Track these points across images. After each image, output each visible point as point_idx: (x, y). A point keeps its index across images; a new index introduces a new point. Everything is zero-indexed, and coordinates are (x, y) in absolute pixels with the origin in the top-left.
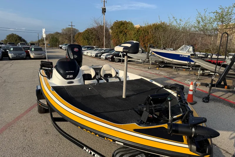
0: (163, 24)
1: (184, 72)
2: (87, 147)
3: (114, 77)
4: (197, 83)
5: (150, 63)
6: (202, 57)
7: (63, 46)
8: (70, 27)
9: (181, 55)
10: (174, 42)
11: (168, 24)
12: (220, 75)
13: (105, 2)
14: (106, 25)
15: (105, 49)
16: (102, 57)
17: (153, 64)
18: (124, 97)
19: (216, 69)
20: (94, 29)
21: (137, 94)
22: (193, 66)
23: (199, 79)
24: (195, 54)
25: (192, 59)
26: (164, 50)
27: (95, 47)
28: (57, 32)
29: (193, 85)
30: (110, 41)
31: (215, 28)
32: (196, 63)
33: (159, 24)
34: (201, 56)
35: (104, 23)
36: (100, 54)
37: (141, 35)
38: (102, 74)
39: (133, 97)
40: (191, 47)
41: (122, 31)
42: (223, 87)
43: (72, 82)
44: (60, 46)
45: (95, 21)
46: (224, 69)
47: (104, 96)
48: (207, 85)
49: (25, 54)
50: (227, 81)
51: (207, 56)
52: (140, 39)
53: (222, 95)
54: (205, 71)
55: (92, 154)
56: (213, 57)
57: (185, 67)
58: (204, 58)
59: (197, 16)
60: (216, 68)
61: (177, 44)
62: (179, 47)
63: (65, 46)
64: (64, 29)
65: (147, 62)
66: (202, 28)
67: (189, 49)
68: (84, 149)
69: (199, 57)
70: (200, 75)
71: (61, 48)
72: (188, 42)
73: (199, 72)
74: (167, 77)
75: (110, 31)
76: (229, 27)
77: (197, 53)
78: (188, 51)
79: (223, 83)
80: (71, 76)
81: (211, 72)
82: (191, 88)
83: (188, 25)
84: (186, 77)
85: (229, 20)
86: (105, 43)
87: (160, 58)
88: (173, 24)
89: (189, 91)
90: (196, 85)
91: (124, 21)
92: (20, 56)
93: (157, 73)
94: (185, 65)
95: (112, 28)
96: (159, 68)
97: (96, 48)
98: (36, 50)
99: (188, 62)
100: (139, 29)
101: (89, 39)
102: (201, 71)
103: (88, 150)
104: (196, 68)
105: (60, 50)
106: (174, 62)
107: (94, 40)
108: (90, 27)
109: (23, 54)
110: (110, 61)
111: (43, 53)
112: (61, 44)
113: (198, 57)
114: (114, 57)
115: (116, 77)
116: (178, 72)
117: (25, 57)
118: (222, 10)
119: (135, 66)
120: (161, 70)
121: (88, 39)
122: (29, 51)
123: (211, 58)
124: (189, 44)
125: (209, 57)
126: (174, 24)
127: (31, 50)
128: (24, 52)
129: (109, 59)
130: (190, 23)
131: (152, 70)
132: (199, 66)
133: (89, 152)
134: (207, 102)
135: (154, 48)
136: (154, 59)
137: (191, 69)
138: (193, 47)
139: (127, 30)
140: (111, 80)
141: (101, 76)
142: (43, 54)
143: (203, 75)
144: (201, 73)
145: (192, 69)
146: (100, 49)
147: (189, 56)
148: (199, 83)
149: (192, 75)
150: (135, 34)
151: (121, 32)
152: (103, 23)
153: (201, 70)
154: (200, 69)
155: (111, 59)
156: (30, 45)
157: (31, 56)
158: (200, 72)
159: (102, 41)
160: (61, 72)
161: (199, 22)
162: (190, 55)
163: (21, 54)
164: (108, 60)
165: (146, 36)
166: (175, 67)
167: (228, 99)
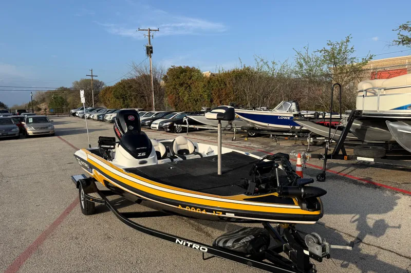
0: (248, 69)
1: (286, 141)
2: (181, 239)
3: (192, 153)
4: (306, 155)
5: (235, 131)
6: (310, 118)
7: (79, 112)
8: (90, 78)
9: (280, 117)
10: (267, 97)
11: (256, 70)
12: (337, 141)
13: (151, 37)
14: (154, 73)
15: (156, 112)
16: (152, 125)
17: (238, 132)
18: (219, 173)
19: (330, 134)
20: (133, 80)
21: (234, 169)
22: (299, 132)
23: (310, 150)
24: (300, 113)
25: (296, 122)
26: (254, 111)
27: (137, 110)
28: (63, 87)
29: (301, 157)
30: (162, 99)
31: (326, 73)
32: (302, 127)
33: (241, 71)
34: (308, 116)
35: (150, 71)
36: (149, 121)
37: (214, 88)
38: (175, 150)
39: (230, 173)
40: (294, 104)
41: (183, 83)
42: (342, 157)
43: (145, 162)
44: (73, 111)
45: (135, 68)
46: (341, 132)
47: (194, 174)
48: (320, 157)
49: (18, 129)
50: (346, 150)
51: (318, 116)
52: (214, 95)
53: (343, 170)
54: (317, 138)
55: (189, 245)
56: (325, 117)
57: (288, 134)
58: (313, 119)
59: (296, 57)
60: (330, 132)
61: (272, 99)
62: (275, 105)
63: (81, 111)
64: (77, 82)
65: (229, 130)
66: (307, 74)
67: (291, 106)
68: (176, 242)
69: (307, 118)
70: (310, 145)
71: (74, 114)
72: (287, 96)
73: (308, 140)
74: (263, 150)
75: (162, 83)
76: (345, 71)
77: (303, 112)
78: (290, 110)
79: (341, 153)
80: (144, 154)
81: (326, 138)
82: (299, 162)
83: (285, 71)
84: (291, 148)
85: (343, 61)
86: (155, 102)
87: (248, 122)
88: (263, 69)
89: (297, 167)
90: (305, 158)
91: (186, 66)
92: (9, 133)
93: (247, 146)
94: (287, 131)
95: (165, 78)
96: (249, 138)
97: (139, 112)
98: (36, 120)
99: (292, 127)
100: (210, 79)
101: (126, 97)
102: (312, 139)
103: (182, 241)
104: (304, 134)
105: (73, 119)
106: (270, 128)
107: (135, 98)
108: (127, 77)
109: (13, 130)
110: (167, 132)
111: (50, 126)
112: (74, 109)
113: (305, 118)
114: (175, 125)
115: (195, 153)
116: (278, 142)
117: (17, 135)
118: (332, 47)
119: (211, 138)
120: (252, 141)
121: (123, 98)
122: (23, 123)
123: (324, 118)
124: (290, 99)
125: (321, 117)
126: (265, 69)
127: (27, 122)
128: (15, 125)
129: (166, 128)
130: (289, 66)
131: (238, 142)
132: (308, 131)
133: (184, 244)
134: (323, 181)
135: (239, 108)
136: (240, 125)
137: (296, 136)
138: (297, 104)
139: (191, 81)
140: (189, 157)
141: (174, 154)
142: (50, 128)
143: (315, 144)
144: (312, 141)
145: (299, 136)
146: (147, 112)
147: (291, 118)
148: (309, 155)
149: (298, 145)
150: (205, 86)
151: (181, 85)
152: (148, 71)
153: (311, 137)
154: (309, 136)
155: (169, 128)
156: (16, 112)
157: (28, 132)
158: (310, 140)
159: (148, 100)
160: (130, 148)
161: (301, 66)
162: (292, 116)
163: (10, 129)
164: (164, 131)
165: (222, 89)
166: (273, 135)
167: (352, 174)
